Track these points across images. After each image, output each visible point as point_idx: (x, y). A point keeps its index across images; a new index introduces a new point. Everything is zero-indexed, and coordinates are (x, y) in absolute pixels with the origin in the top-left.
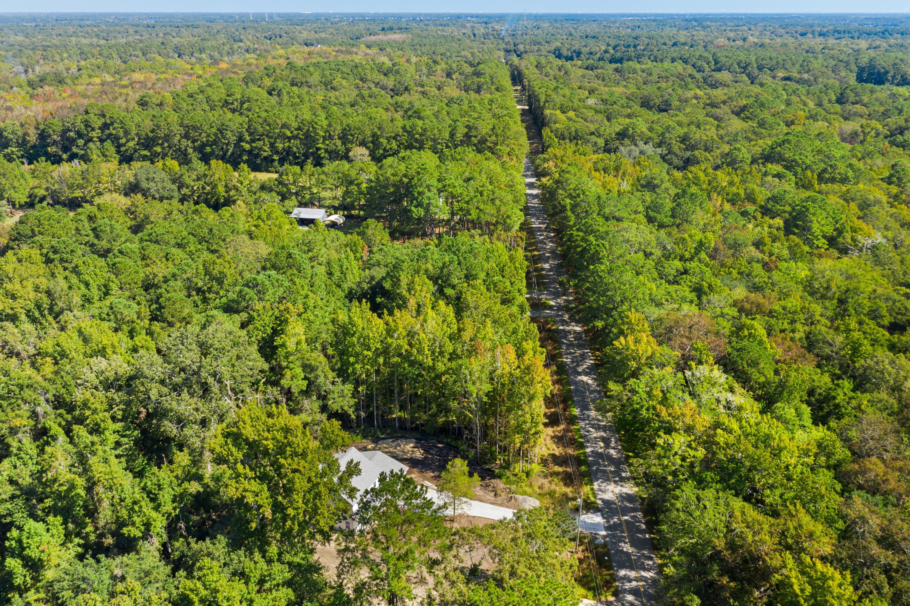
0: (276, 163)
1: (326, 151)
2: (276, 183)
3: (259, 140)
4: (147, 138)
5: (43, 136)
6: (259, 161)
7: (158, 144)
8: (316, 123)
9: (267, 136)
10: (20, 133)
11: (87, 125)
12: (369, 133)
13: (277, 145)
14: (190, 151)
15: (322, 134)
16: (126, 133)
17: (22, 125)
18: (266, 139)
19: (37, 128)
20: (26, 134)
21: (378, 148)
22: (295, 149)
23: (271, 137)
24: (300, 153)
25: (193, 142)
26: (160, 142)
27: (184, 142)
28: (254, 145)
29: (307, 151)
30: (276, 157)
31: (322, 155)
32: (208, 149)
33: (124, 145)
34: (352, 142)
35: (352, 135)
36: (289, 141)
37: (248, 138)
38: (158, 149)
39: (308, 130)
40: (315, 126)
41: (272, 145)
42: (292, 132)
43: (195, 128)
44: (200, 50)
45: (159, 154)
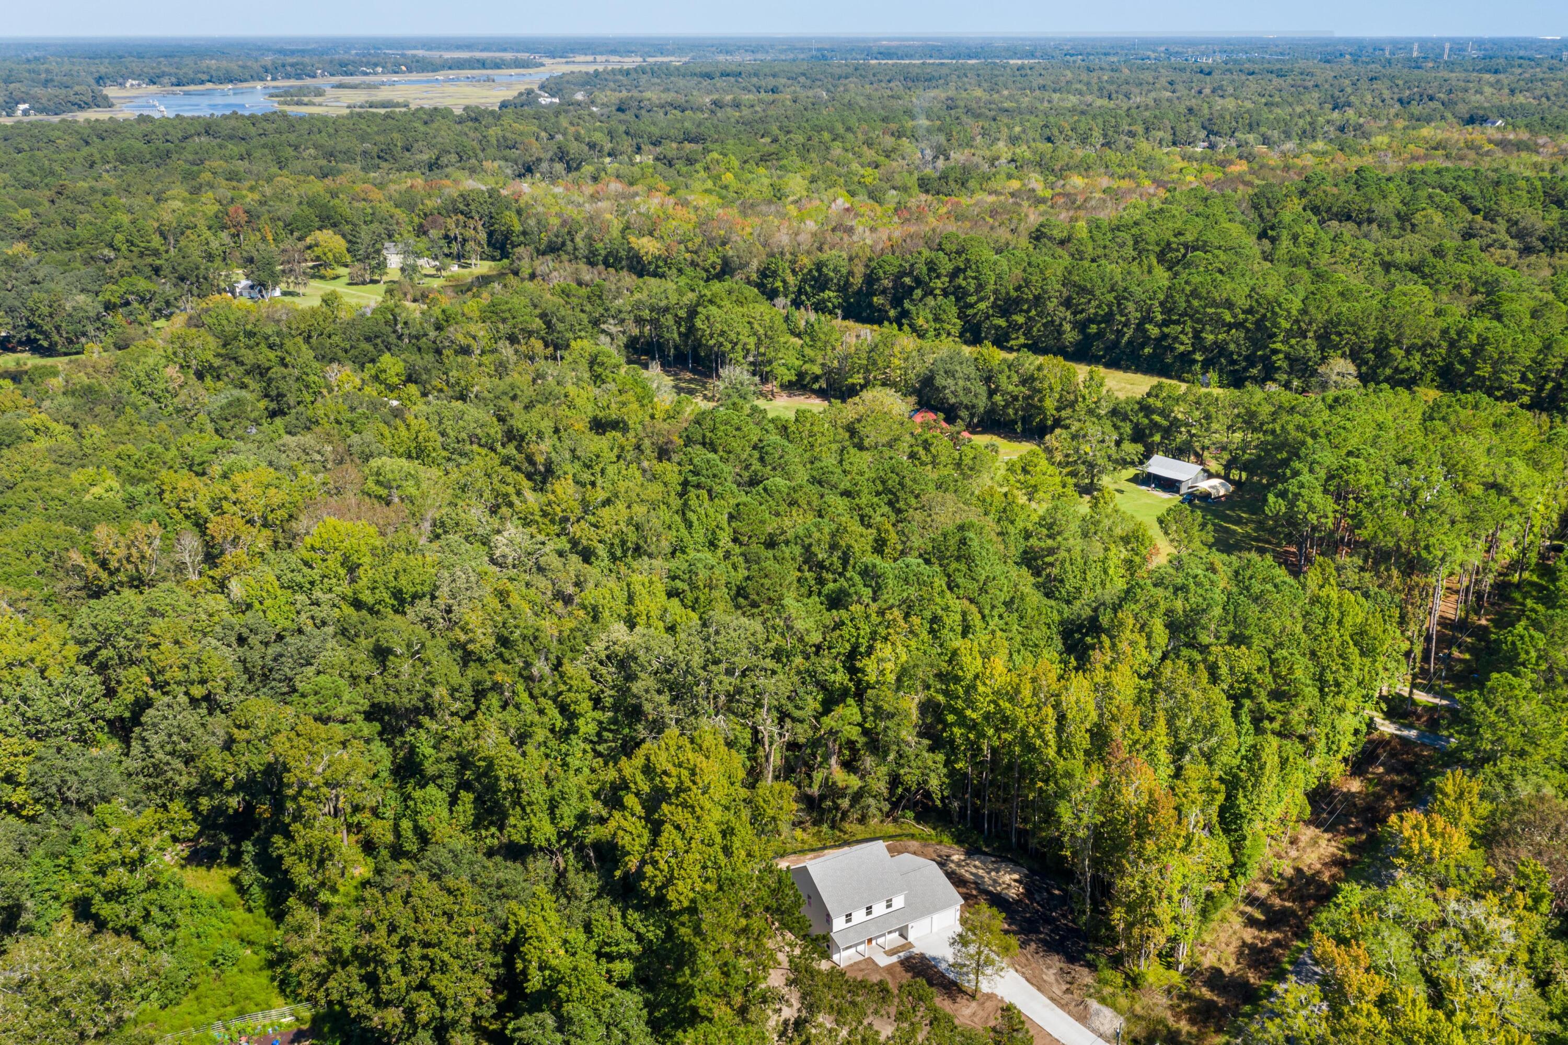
0: (1197, 367)
1: (1287, 357)
2: (1136, 407)
3: (1177, 322)
4: (1008, 299)
5: (870, 279)
6: (1169, 360)
7: (1021, 311)
8: (1280, 305)
9: (1191, 317)
10: (844, 271)
11: (932, 267)
12: (1372, 334)
13: (1204, 335)
14: (1067, 327)
15: (1286, 325)
16: (980, 287)
17: (851, 259)
18: (1189, 323)
19: (867, 266)
20: (851, 273)
21: (1385, 365)
22: (1232, 347)
23: (1199, 321)
24: (1240, 355)
25: (1075, 314)
26: (1025, 307)
27: (1063, 312)
28: (1166, 330)
29: (1254, 353)
30: (1198, 357)
31: (1278, 364)
32: (1093, 329)
33: (972, 306)
34: (1336, 347)
35: (1340, 334)
36: (1228, 332)
37: (1159, 317)
38: (1020, 319)
39: (1264, 316)
40: (1277, 309)
41: (1197, 335)
42: (1235, 316)
43: (1082, 290)
44: (1250, 125)
45: (1021, 327)
